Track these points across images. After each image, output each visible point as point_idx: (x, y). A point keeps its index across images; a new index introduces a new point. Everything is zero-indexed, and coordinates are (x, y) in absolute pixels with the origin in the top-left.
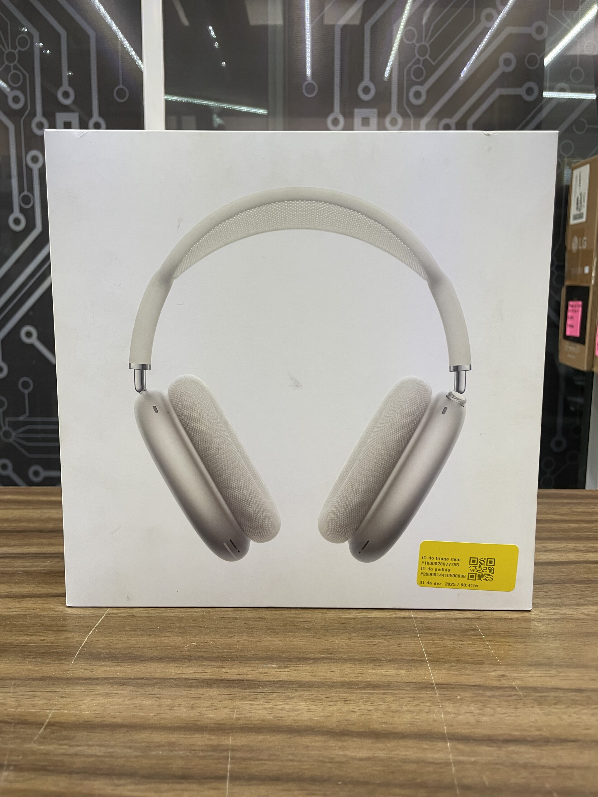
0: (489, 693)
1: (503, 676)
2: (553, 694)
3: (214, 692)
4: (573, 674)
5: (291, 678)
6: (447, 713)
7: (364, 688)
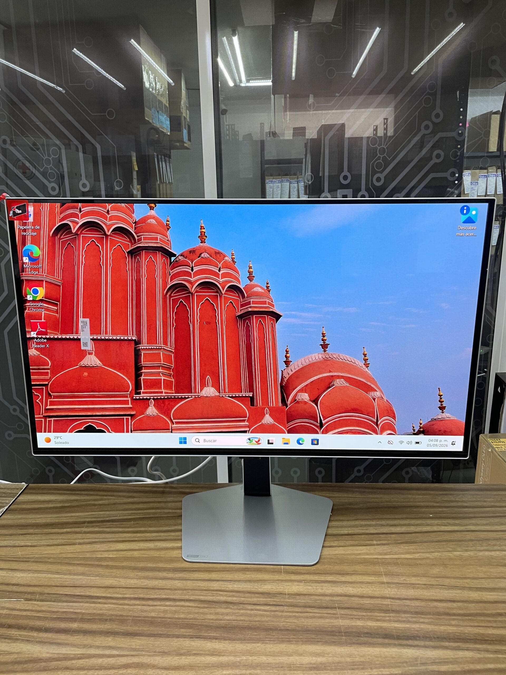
0: (400, 585)
1: (405, 580)
2: (417, 586)
3: (326, 585)
4: (424, 579)
5: (346, 580)
6: (388, 591)
7: (367, 583)
